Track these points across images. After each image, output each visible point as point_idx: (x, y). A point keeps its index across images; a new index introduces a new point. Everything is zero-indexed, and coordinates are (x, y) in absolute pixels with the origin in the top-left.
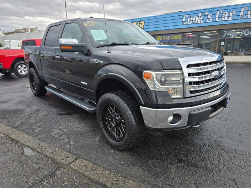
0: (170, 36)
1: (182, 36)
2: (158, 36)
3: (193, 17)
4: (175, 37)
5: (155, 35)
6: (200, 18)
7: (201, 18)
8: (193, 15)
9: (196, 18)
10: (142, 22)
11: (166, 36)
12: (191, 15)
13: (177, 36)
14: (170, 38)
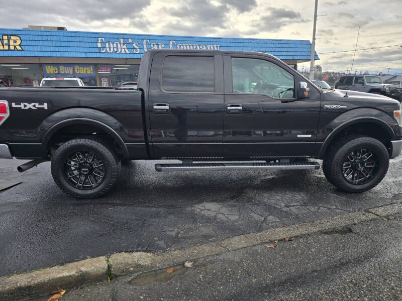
0: (72, 68)
1: (93, 69)
2: (49, 67)
3: (113, 43)
4: (82, 70)
5: (42, 64)
6: (123, 45)
7: (125, 47)
8: (112, 40)
9: (117, 46)
10: (13, 38)
11: (64, 67)
12: (108, 40)
13: (85, 69)
14: (74, 70)
